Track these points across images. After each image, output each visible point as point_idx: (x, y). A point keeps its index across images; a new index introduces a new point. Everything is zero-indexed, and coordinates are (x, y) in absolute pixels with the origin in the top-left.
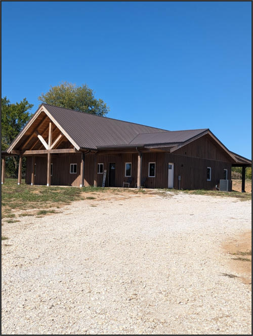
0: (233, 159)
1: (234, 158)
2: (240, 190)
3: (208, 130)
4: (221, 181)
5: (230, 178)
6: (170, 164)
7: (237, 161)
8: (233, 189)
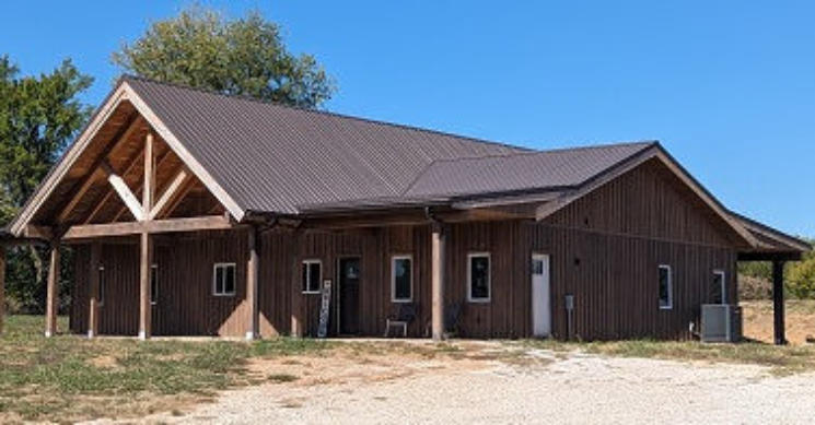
0: (739, 237)
1: (745, 234)
2: (768, 336)
3: (656, 144)
4: (707, 309)
5: (733, 297)
6: (537, 257)
7: (753, 241)
8: (746, 334)
